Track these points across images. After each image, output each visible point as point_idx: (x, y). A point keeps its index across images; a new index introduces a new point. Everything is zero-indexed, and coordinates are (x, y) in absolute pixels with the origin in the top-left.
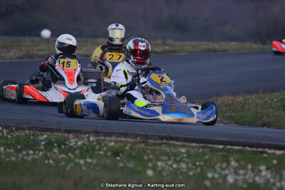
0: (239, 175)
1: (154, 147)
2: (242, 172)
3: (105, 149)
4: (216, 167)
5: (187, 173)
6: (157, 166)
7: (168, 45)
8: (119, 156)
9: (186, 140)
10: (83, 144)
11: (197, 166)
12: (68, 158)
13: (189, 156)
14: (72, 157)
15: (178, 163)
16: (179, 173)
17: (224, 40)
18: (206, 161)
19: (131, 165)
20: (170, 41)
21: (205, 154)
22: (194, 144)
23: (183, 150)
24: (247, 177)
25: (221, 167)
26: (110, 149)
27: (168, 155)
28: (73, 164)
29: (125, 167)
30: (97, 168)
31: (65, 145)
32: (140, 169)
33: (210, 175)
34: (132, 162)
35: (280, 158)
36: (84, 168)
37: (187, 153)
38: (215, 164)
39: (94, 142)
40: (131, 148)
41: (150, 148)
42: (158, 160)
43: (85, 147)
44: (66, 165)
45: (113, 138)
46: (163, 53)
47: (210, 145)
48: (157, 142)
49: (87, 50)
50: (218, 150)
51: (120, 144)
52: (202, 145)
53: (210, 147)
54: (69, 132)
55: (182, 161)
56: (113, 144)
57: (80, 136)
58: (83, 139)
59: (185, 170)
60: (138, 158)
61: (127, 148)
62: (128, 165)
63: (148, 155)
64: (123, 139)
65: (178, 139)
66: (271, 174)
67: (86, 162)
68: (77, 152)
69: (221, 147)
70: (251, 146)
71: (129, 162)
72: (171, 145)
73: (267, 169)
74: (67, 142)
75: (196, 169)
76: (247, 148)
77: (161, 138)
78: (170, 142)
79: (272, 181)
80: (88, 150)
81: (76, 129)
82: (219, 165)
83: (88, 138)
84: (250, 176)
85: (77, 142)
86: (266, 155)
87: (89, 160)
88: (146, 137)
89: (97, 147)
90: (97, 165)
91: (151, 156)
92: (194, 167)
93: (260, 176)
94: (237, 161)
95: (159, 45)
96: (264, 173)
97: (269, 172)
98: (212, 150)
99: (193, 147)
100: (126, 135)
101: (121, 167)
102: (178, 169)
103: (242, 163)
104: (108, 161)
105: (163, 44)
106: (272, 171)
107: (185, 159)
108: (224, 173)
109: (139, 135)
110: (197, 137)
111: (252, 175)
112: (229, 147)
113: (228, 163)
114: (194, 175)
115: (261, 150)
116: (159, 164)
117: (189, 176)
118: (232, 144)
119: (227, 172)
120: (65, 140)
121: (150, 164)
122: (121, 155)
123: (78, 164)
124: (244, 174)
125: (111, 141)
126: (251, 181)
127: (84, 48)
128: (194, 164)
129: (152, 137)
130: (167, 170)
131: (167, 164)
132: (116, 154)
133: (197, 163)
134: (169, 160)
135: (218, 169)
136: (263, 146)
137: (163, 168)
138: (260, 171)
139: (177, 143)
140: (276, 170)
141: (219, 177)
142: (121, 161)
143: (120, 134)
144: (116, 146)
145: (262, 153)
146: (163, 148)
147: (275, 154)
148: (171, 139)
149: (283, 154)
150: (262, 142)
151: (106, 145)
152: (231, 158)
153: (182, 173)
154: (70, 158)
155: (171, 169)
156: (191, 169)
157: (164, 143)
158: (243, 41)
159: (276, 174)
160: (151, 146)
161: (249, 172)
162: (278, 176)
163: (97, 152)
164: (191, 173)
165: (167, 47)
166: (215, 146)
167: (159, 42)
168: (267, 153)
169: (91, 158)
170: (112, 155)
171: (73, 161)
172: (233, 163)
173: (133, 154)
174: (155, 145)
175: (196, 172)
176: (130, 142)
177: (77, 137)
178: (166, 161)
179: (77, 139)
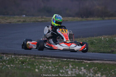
0: (73, 71)
1: (38, 60)
2: (74, 70)
3: (18, 61)
4: (63, 68)
5: (52, 70)
6: (40, 67)
7: (43, 18)
8: (24, 64)
9: (51, 57)
10: (9, 59)
11: (56, 68)
12: (3, 64)
13: (52, 63)
14: (5, 64)
15: (48, 66)
16: (49, 70)
17: (67, 16)
18: (59, 66)
19: (29, 67)
20: (45, 17)
21: (59, 63)
22: (54, 59)
23: (50, 61)
24: (76, 72)
25: (66, 68)
26: (20, 61)
27: (44, 63)
28: (5, 67)
29: (27, 68)
30: (15, 68)
31: (2, 59)
32: (33, 69)
33: (61, 71)
34: (30, 66)
35: (89, 64)
36: (10, 68)
37: (52, 62)
38: (63, 67)
39: (14, 58)
40: (29, 60)
41: (37, 60)
42: (40, 65)
43: (10, 60)
44: (2, 67)
45: (22, 56)
46: (42, 21)
48: (39, 58)
49: (10, 21)
50: (64, 61)
51: (24, 59)
52: (58, 59)
53: (61, 60)
54: (3, 54)
55: (50, 65)
56: (21, 58)
57: (8, 55)
58: (9, 57)
59: (51, 69)
60: (32, 64)
61: (27, 60)
62: (28, 67)
63: (36, 63)
64: (26, 57)
65: (48, 57)
66: (86, 70)
67: (10, 66)
68: (7, 62)
69: (66, 60)
70: (78, 59)
71: (28, 66)
72: (45, 59)
73: (84, 69)
74: (3, 58)
75: (55, 69)
76: (76, 60)
77: (41, 56)
78: (45, 58)
79: (86, 73)
80: (11, 61)
81: (6, 53)
82: (65, 67)
83: (11, 56)
84: (77, 72)
85: (7, 58)
86: (84, 63)
87: (12, 65)
88: (35, 56)
89: (15, 60)
90: (15, 67)
91: (37, 64)
92: (54, 68)
93: (81, 71)
94: (72, 65)
95: (40, 18)
96: (83, 70)
97: (85, 70)
98: (62, 61)
99: (54, 60)
100: (27, 55)
101: (25, 68)
102: (48, 69)
103: (74, 66)
104: (20, 66)
105: (42, 18)
106: (86, 69)
107: (51, 65)
108: (67, 70)
109: (32, 55)
110: (56, 56)
111: (78, 71)
112: (69, 60)
113: (68, 66)
114: (55, 71)
115: (82, 61)
116: (41, 67)
117: (53, 72)
118: (70, 58)
119: (68, 70)
120: (2, 57)
121: (37, 67)
122: (25, 63)
123: (7, 67)
124: (75, 71)
125: (21, 57)
126: (78, 73)
127: (9, 20)
128: (55, 67)
129: (37, 56)
130: (44, 69)
131: (44, 67)
132: (23, 63)
133: (56, 66)
134: (44, 65)
135: (64, 69)
136: (82, 59)
137: (42, 68)
138: (81, 69)
139: (48, 58)
140: (88, 69)
141: (65, 72)
142: (25, 66)
143: (24, 55)
144: (23, 59)
145: (82, 62)
146: (42, 60)
147: (87, 62)
148: (45, 56)
149: (91, 63)
150: (82, 58)
151: (19, 59)
152: (70, 64)
153: (50, 70)
154: (4, 64)
155: (45, 69)
156: (54, 69)
157: (42, 58)
158: (74, 17)
159: (88, 70)
160: (37, 59)
161: (77, 70)
162: (88, 71)
163: (15, 62)
164: (53, 70)
165: (43, 19)
166: (63, 59)
167: (40, 17)
168: (84, 62)
169: (13, 64)
170: (21, 63)
171: (5, 65)
172: (70, 66)
173: (30, 63)
174: (39, 59)
175: (55, 70)
176: (28, 58)
177: (7, 56)
178: (43, 65)
179: (7, 57)
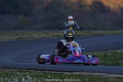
47: (44, 72)
48: (25, 71)
52: (41, 71)
69: (48, 72)
109: (20, 68)
139: (33, 71)
145: (62, 74)
148: (31, 69)
149: (70, 74)
168: (64, 74)
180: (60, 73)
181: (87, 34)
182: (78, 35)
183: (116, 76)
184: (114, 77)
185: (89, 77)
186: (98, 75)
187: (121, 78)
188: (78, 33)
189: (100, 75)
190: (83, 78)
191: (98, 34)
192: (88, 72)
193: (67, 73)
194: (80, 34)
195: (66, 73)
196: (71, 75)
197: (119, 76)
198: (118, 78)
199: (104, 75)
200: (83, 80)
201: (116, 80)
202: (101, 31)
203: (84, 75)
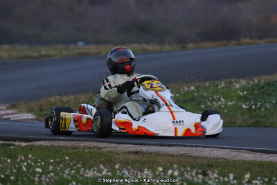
149: (27, 146)
168: (13, 145)
180: (5, 142)
181: (64, 52)
182: (42, 56)
183: (132, 148)
184: (127, 150)
185: (71, 151)
186: (90, 148)
187: (142, 152)
188: (43, 53)
189: (95, 147)
190: (57, 155)
191: (88, 54)
192: (69, 140)
193: (19, 144)
194: (48, 53)
195: (17, 143)
196: (31, 148)
197: (138, 148)
198: (136, 153)
199: (105, 148)
200: (57, 160)
201: (132, 157)
202: (94, 47)
203: (59, 147)
